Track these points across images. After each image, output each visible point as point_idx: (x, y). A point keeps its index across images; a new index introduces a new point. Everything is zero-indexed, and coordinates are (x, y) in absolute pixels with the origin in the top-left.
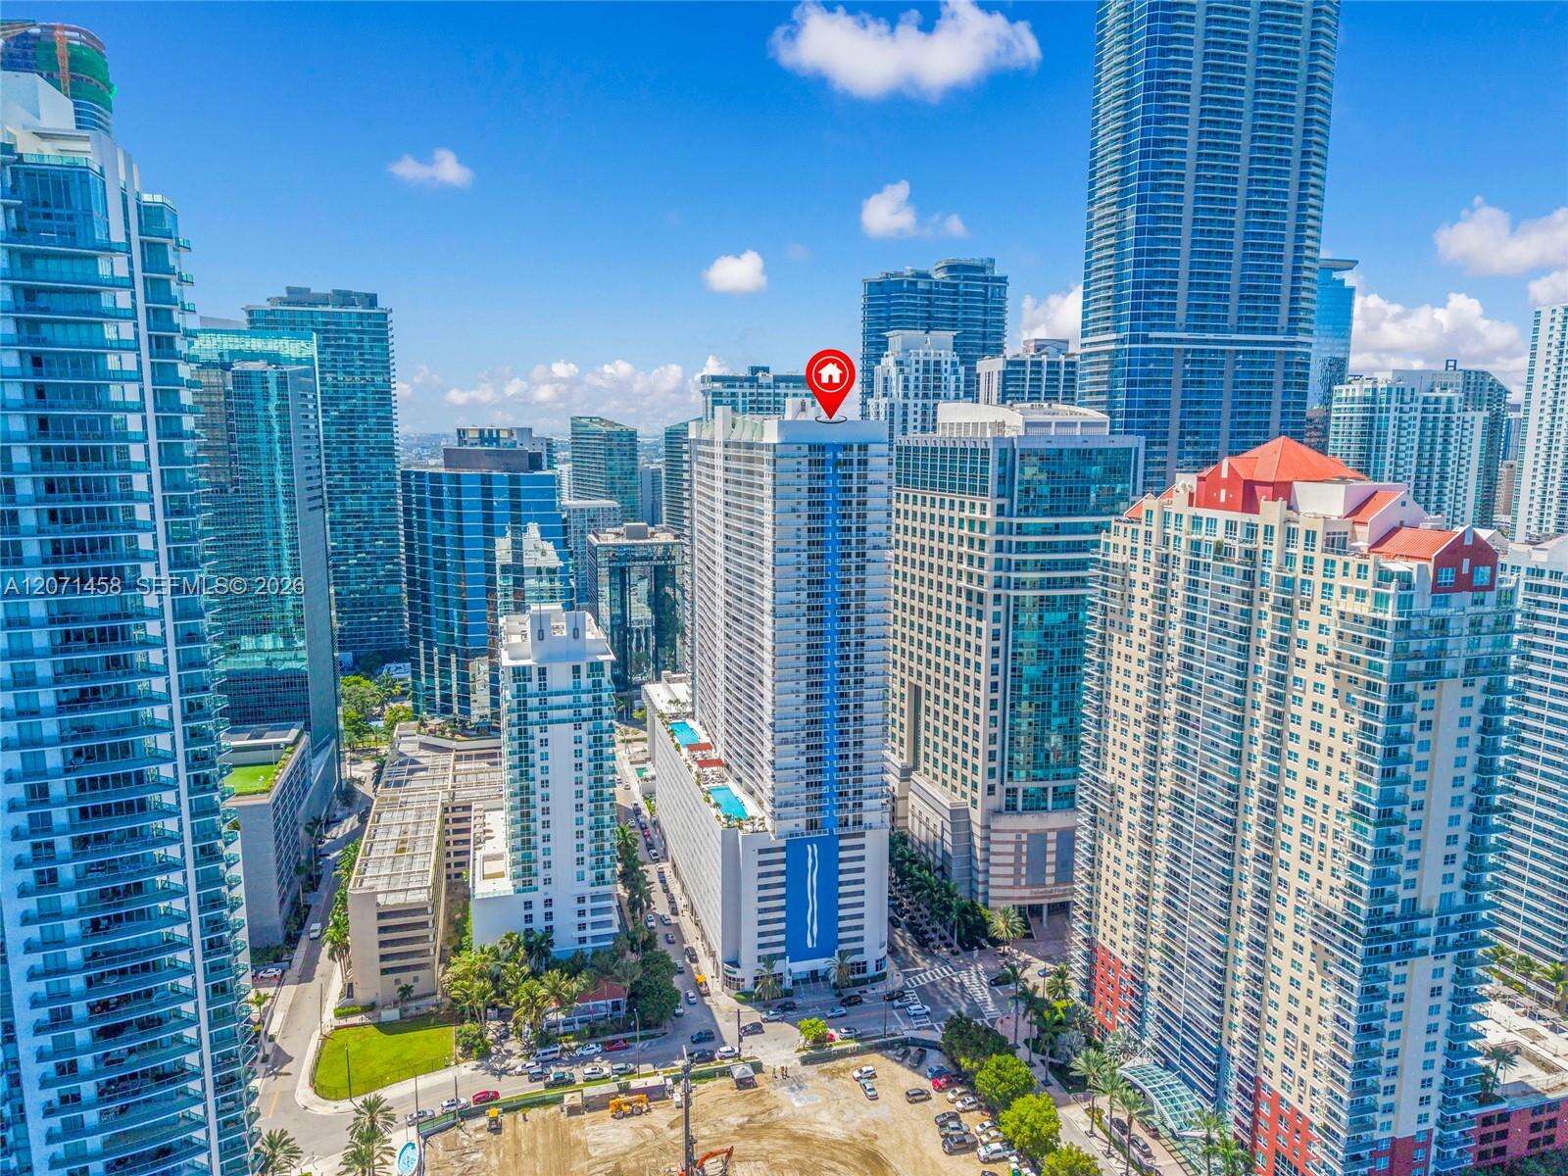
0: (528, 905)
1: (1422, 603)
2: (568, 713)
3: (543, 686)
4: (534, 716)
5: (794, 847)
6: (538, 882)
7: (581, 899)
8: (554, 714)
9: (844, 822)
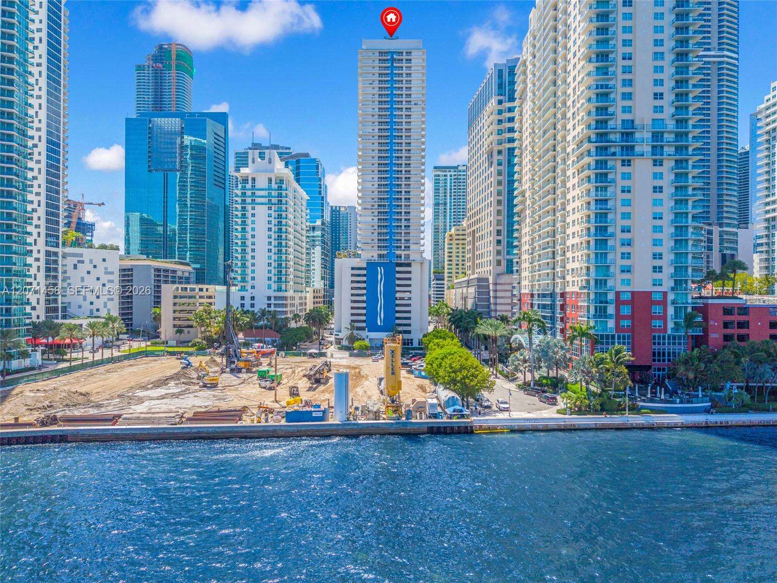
2: (265, 200)
3: (253, 186)
4: (249, 200)
5: (371, 266)
6: (249, 287)
7: (269, 298)
8: (258, 200)
9: (399, 256)
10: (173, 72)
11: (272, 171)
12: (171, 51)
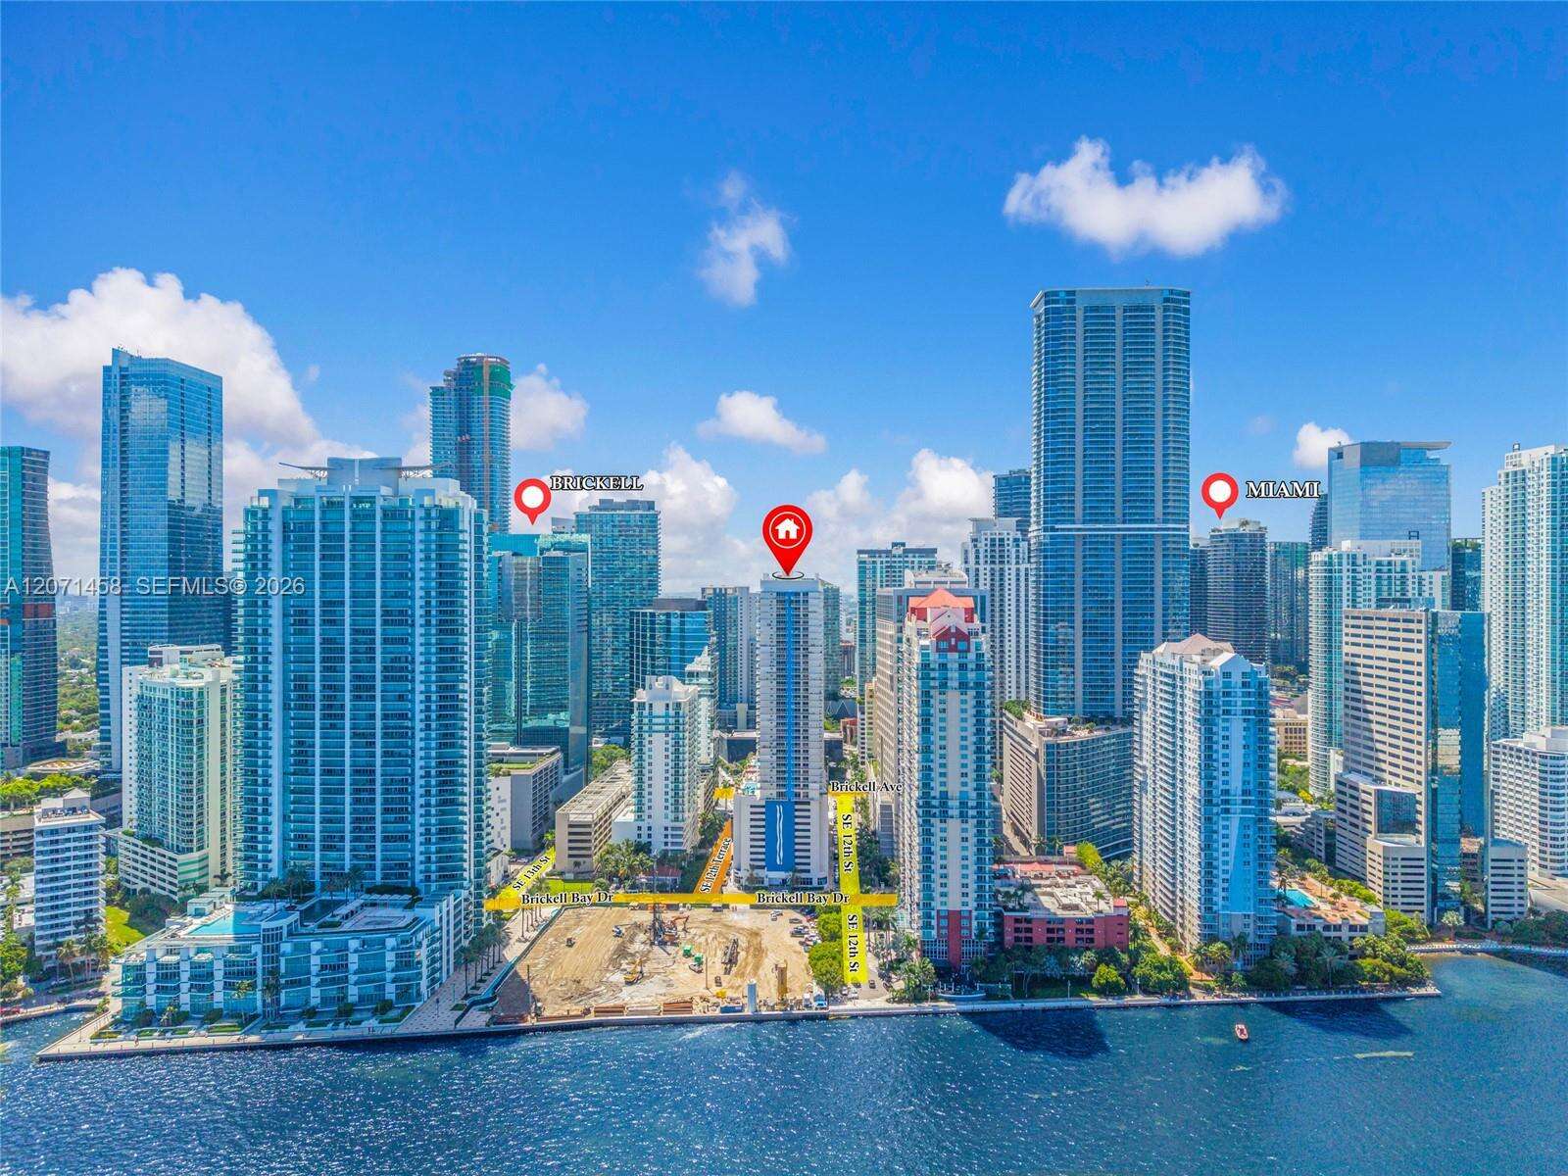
1: (934, 657)
2: (663, 728)
3: (650, 714)
4: (646, 728)
5: (770, 805)
6: (645, 816)
7: (666, 829)
8: (655, 728)
9: (797, 795)
10: (486, 396)
11: (669, 698)
12: (482, 367)
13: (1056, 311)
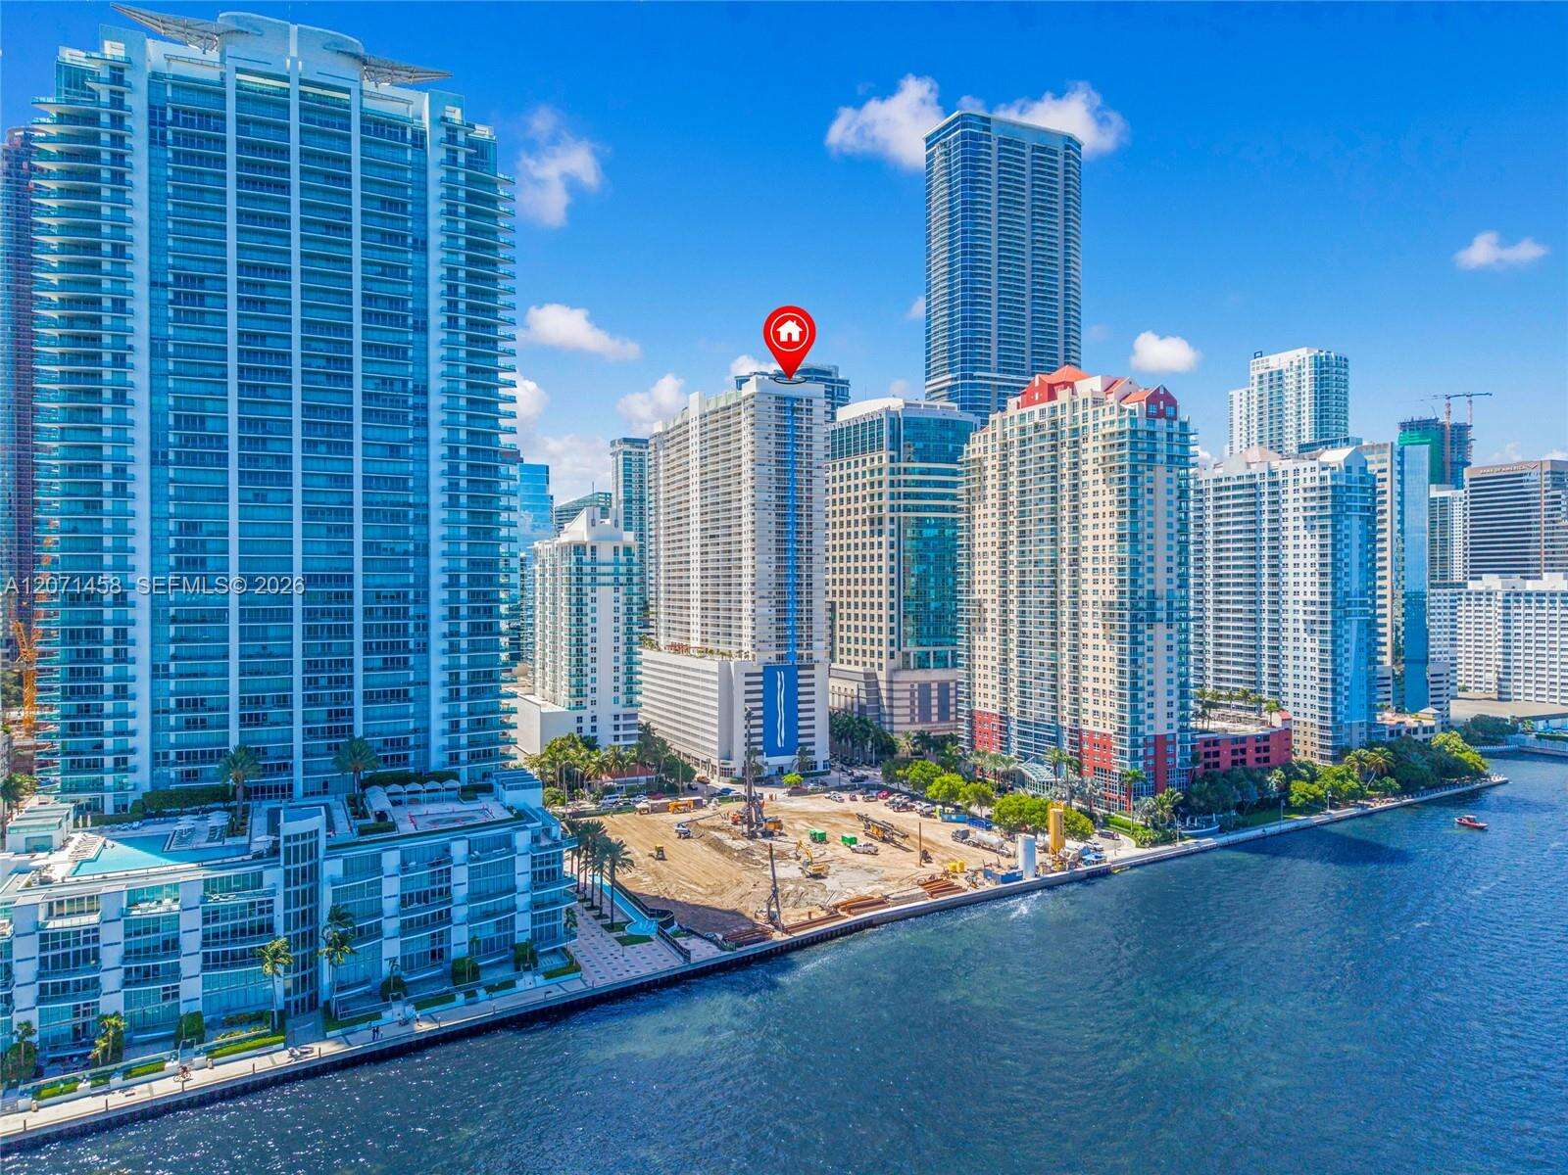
0: (580, 719)
1: (1142, 424)
2: (610, 579)
3: (594, 559)
4: (587, 579)
5: (769, 671)
6: (587, 703)
8: (601, 579)
9: (801, 657)
13: (973, 136)
